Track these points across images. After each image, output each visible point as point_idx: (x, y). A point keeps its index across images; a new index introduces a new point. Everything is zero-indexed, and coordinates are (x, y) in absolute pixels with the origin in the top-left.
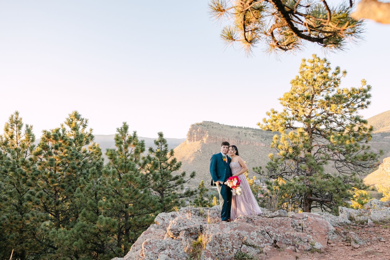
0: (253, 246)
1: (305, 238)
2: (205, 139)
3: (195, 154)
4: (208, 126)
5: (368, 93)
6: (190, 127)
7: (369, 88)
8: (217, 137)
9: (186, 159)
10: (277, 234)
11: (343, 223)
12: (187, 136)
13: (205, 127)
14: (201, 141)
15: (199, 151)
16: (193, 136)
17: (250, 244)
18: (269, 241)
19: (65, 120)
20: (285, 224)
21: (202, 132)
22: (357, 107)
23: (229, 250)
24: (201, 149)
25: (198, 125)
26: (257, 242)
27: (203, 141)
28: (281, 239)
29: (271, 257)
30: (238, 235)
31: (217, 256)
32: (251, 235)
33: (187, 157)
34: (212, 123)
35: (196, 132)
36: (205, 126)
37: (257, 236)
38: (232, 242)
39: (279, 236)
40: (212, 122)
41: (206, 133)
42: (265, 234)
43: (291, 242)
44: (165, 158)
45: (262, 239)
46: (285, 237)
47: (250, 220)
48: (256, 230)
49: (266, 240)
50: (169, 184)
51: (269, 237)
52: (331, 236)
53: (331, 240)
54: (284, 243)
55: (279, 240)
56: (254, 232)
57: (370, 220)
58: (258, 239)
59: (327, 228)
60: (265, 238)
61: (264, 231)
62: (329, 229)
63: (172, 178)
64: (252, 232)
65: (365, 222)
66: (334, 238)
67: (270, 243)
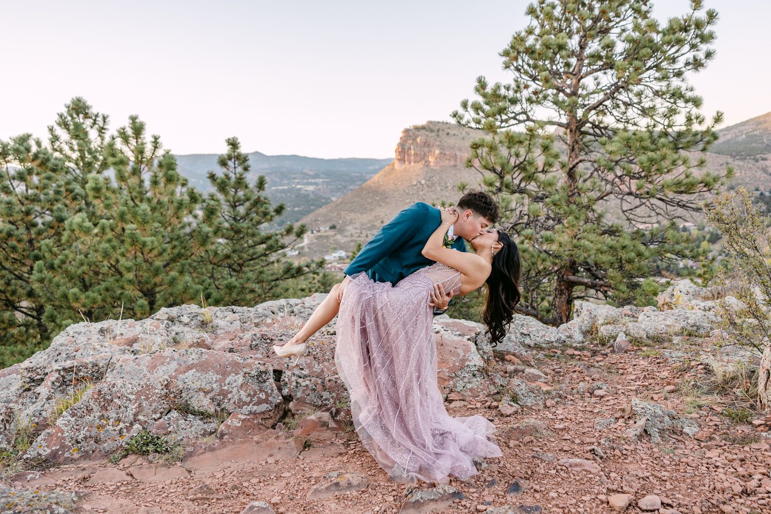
0: (202, 414)
2: (432, 159)
4: (438, 131)
5: (707, 29)
6: (401, 135)
7: (712, 16)
8: (458, 153)
9: (393, 200)
10: (300, 380)
11: (552, 342)
12: (395, 154)
13: (433, 134)
14: (423, 162)
15: (420, 182)
16: (408, 152)
17: (196, 408)
18: (270, 399)
19: (57, 118)
21: (427, 144)
22: (683, 65)
23: (122, 425)
24: (424, 179)
25: (417, 128)
27: (429, 162)
28: (308, 392)
29: (225, 447)
30: (166, 386)
31: (78, 442)
32: (227, 382)
34: (447, 126)
35: (414, 145)
36: (432, 131)
37: (242, 385)
38: (140, 406)
39: (303, 384)
40: (447, 123)
41: (433, 146)
42: (268, 379)
43: (331, 400)
44: (244, 195)
45: (252, 393)
46: (319, 388)
47: (268, 341)
48: (244, 370)
49: (263, 396)
50: (251, 251)
51: (275, 388)
52: (466, 380)
53: (459, 392)
54: (311, 404)
55: (299, 395)
56: (236, 374)
57: (622, 336)
58: (242, 392)
59: (463, 361)
60: (261, 391)
61: (266, 372)
62: (467, 363)
63: (257, 239)
64: (233, 374)
65: (612, 341)
66: (469, 386)
67: (271, 402)
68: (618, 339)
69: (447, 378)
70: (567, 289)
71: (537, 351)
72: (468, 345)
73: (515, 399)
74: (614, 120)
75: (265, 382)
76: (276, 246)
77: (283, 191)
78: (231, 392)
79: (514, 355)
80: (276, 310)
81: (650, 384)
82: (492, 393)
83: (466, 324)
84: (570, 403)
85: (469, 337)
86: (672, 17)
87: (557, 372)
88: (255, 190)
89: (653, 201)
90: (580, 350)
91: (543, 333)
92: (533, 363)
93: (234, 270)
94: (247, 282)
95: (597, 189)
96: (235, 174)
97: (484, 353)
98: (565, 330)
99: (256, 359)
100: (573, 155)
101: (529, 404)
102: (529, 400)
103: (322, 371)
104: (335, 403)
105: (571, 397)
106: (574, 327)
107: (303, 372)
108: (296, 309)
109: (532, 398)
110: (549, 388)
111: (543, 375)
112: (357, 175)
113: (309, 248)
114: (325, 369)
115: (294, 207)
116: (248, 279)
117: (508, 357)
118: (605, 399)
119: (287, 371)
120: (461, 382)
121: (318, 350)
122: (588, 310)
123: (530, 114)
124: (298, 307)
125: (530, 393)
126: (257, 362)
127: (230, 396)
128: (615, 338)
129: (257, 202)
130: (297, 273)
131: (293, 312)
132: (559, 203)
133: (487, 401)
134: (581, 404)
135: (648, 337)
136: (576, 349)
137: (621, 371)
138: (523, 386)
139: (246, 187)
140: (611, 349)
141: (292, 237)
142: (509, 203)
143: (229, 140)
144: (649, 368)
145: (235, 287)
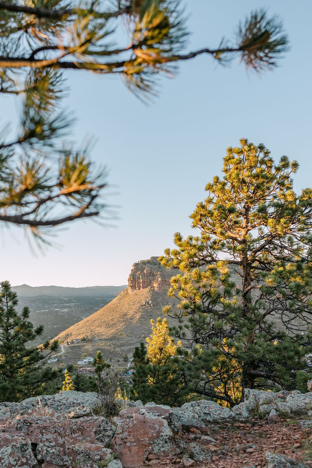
1: (97, 453)
2: (155, 285)
3: (143, 309)
4: (159, 264)
6: (132, 268)
9: (129, 316)
11: (226, 418)
12: (128, 282)
13: (156, 267)
14: (150, 287)
15: (148, 303)
16: (138, 280)
18: (29, 462)
20: (86, 428)
21: (152, 274)
24: (151, 300)
25: (144, 263)
26: (6, 466)
27: (154, 287)
28: (54, 457)
33: (131, 313)
35: (142, 275)
36: (155, 264)
37: (10, 454)
39: (51, 451)
41: (157, 276)
42: (28, 449)
43: (69, 462)
44: (14, 322)
45: (17, 459)
46: (62, 453)
47: (28, 424)
48: (12, 443)
49: (24, 460)
50: (19, 362)
51: (32, 455)
52: (160, 445)
53: (155, 454)
54: (56, 465)
55: (48, 459)
56: (7, 447)
57: (273, 412)
58: (11, 458)
59: (159, 432)
60: (23, 457)
61: (26, 445)
62: (161, 434)
63: (24, 353)
64: (4, 447)
65: (267, 416)
66: (162, 449)
67: (30, 464)
68: (271, 414)
69: (147, 444)
70: (250, 380)
71: (215, 425)
72: (162, 422)
73: (192, 456)
74: (274, 258)
75: (26, 451)
76: (37, 357)
77: (44, 313)
78: (4, 458)
79: (197, 428)
80: (35, 403)
81: (285, 443)
82: (177, 453)
83: (163, 408)
84: (229, 458)
85: (164, 416)
86: (305, 188)
87: (224, 438)
88: (22, 318)
89: (304, 314)
90: (245, 423)
91: (220, 412)
92: (209, 433)
93: (7, 376)
94: (16, 385)
95: (262, 308)
96: (7, 307)
97: (175, 427)
98: (237, 410)
99: (21, 436)
100: (246, 283)
101: (201, 460)
102: (201, 457)
103: (64, 443)
104: (71, 463)
105: (231, 454)
106: (243, 407)
107: (51, 444)
108: (48, 402)
109: (203, 455)
110: (216, 449)
111: (213, 440)
112: (100, 299)
113: (66, 356)
114: (66, 442)
115: (54, 325)
116: (17, 382)
117: (191, 429)
118: (253, 454)
119: (40, 444)
120: (157, 447)
121: (61, 429)
122: (254, 395)
123: (214, 256)
124: (51, 401)
125: (202, 452)
126: (20, 438)
127: (3, 461)
128: (268, 413)
129: (24, 326)
130: (52, 376)
131: (47, 405)
132: (235, 319)
133: (173, 459)
134: (236, 458)
135: (291, 412)
136: (242, 422)
137: (268, 436)
138: (197, 448)
139: (15, 316)
140: (266, 421)
141: (48, 351)
142: (204, 319)
143: (3, 283)
144: (288, 433)
145: (8, 388)
